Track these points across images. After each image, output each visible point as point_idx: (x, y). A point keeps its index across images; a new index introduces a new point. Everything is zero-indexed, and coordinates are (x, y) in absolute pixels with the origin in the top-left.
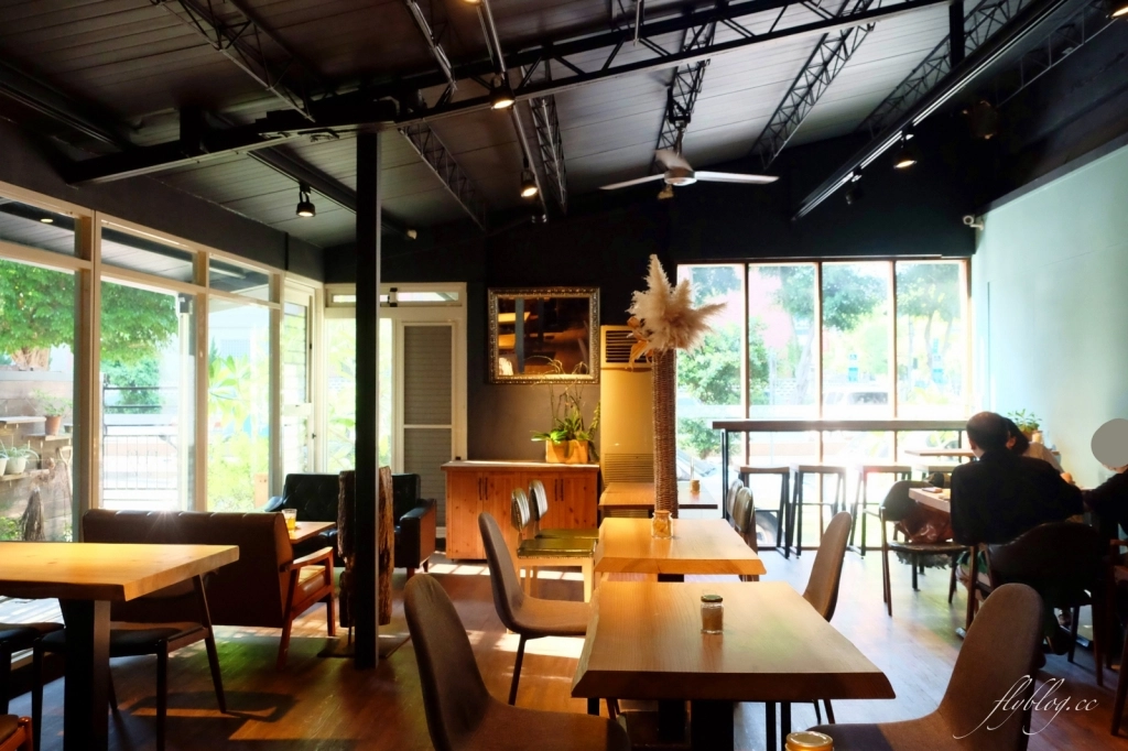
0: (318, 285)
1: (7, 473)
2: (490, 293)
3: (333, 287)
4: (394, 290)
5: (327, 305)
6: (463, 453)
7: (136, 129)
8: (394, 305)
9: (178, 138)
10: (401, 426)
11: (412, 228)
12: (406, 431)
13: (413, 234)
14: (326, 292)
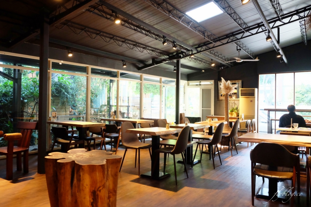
0: (186, 82)
1: (135, 114)
2: (219, 82)
3: (189, 82)
4: (200, 82)
5: (188, 85)
6: (213, 114)
7: (147, 62)
8: (200, 85)
9: (151, 63)
10: (201, 109)
11: (203, 70)
12: (202, 109)
13: (203, 71)
14: (188, 83)
